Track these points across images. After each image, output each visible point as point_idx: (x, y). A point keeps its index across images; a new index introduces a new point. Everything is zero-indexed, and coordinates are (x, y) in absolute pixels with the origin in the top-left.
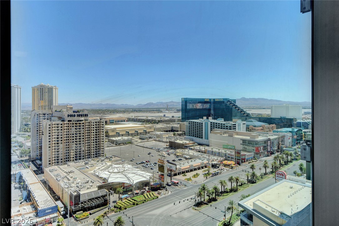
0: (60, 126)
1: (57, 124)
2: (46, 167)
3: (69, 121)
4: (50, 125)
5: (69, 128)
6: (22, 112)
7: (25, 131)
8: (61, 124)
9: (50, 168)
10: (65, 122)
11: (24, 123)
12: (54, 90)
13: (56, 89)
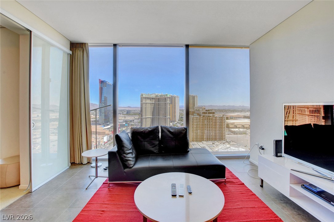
0: (198, 119)
1: (197, 118)
2: (191, 142)
3: (203, 116)
4: (192, 118)
5: (204, 120)
6: (180, 110)
7: (181, 121)
8: (199, 118)
9: (193, 143)
10: (201, 117)
11: (181, 116)
12: (195, 98)
13: (196, 97)
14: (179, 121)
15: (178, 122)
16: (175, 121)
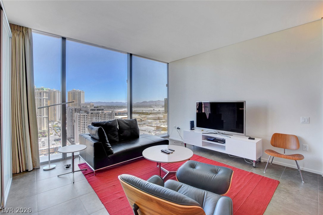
5: (92, 118)
8: (87, 116)
10: (89, 114)
13: (83, 92)
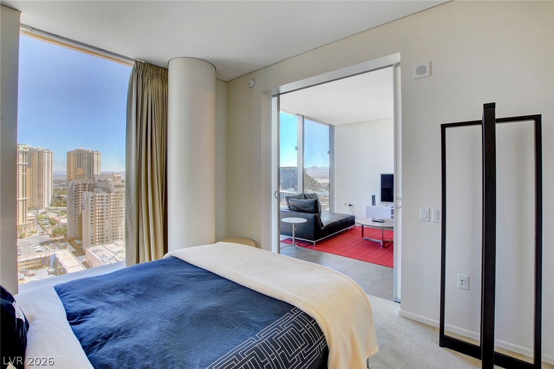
0: (105, 198)
1: (101, 197)
2: (88, 247)
3: (116, 192)
4: (92, 197)
5: (117, 200)
6: (54, 182)
7: (57, 206)
8: (107, 197)
9: (93, 248)
10: (112, 194)
11: (56, 195)
12: (95, 156)
13: (98, 154)
14: (51, 205)
15: (50, 210)
16: (41, 207)
